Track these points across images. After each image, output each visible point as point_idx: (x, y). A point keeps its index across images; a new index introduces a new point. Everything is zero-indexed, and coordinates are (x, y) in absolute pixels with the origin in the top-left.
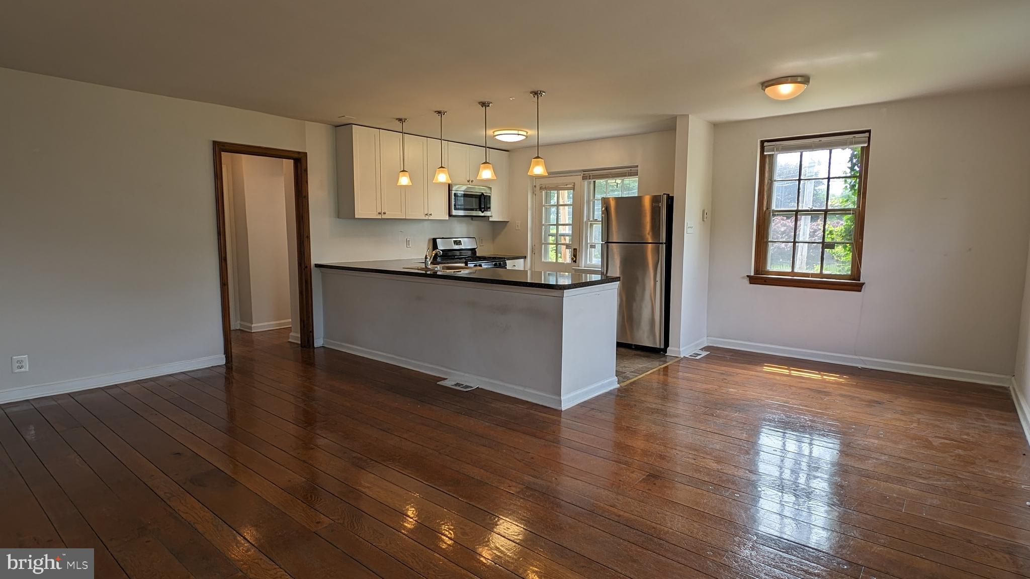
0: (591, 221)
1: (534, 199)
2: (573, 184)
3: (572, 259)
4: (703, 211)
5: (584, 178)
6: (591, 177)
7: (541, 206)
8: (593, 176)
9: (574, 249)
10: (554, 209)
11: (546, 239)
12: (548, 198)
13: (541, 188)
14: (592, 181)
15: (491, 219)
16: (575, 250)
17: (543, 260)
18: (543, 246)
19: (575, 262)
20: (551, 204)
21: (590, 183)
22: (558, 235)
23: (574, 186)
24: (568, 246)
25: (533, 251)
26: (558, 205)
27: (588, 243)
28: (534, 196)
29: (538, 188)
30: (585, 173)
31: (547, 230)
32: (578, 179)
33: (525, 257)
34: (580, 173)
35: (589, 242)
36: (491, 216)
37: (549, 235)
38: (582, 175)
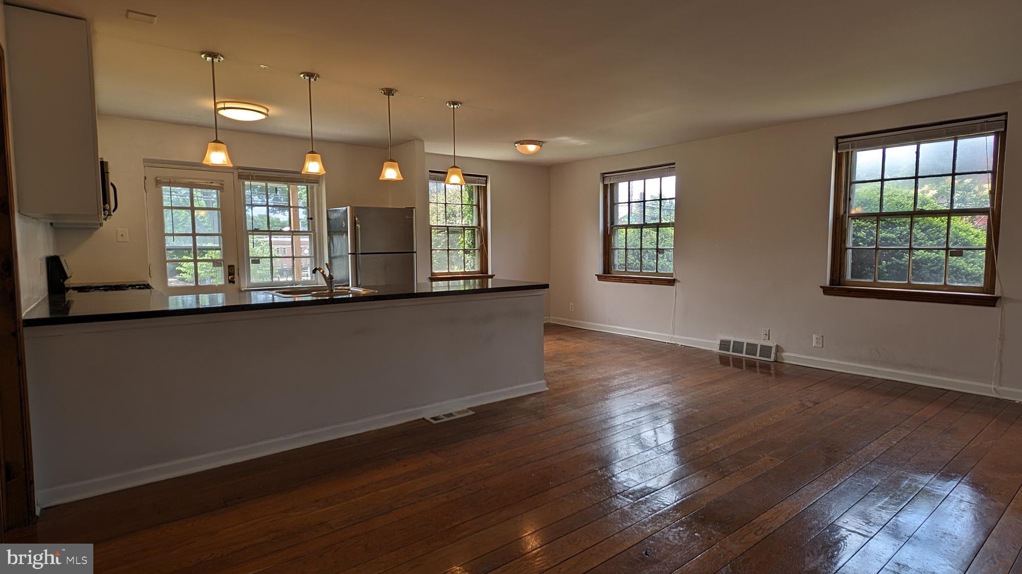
2: (220, 183)
3: (226, 279)
7: (161, 207)
9: (229, 266)
16: (231, 267)
17: (168, 284)
18: (167, 264)
19: (232, 281)
22: (197, 249)
24: (216, 263)
25: (150, 273)
26: (193, 208)
27: (249, 258)
30: (242, 171)
38: (236, 173)
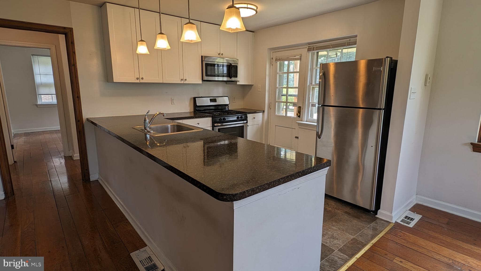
0: (314, 85)
1: (271, 68)
2: (300, 55)
3: (297, 114)
4: (427, 76)
5: (309, 50)
6: (315, 49)
7: (276, 73)
8: (316, 47)
10: (285, 75)
11: (279, 98)
12: (282, 66)
13: (276, 60)
14: (316, 52)
15: (238, 83)
16: (300, 107)
17: (276, 113)
18: (277, 103)
19: (299, 116)
20: (284, 72)
21: (314, 53)
22: (288, 95)
23: (301, 57)
24: (294, 104)
25: (269, 107)
26: (288, 73)
27: (309, 103)
28: (272, 66)
29: (274, 59)
30: (310, 45)
31: (281, 91)
32: (304, 51)
33: (264, 111)
34: (306, 46)
35: (310, 101)
36: (238, 81)
37: (282, 95)
38: (307, 47)
